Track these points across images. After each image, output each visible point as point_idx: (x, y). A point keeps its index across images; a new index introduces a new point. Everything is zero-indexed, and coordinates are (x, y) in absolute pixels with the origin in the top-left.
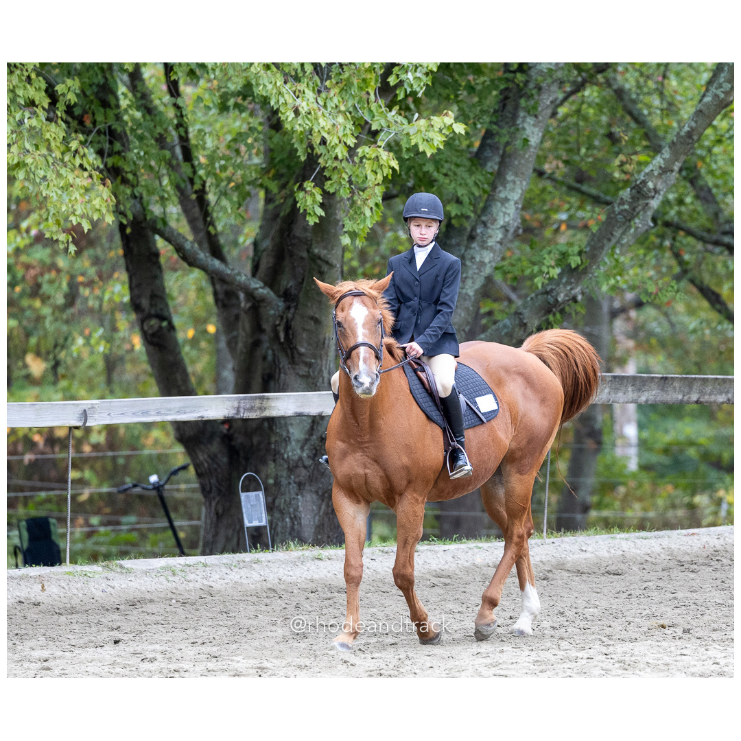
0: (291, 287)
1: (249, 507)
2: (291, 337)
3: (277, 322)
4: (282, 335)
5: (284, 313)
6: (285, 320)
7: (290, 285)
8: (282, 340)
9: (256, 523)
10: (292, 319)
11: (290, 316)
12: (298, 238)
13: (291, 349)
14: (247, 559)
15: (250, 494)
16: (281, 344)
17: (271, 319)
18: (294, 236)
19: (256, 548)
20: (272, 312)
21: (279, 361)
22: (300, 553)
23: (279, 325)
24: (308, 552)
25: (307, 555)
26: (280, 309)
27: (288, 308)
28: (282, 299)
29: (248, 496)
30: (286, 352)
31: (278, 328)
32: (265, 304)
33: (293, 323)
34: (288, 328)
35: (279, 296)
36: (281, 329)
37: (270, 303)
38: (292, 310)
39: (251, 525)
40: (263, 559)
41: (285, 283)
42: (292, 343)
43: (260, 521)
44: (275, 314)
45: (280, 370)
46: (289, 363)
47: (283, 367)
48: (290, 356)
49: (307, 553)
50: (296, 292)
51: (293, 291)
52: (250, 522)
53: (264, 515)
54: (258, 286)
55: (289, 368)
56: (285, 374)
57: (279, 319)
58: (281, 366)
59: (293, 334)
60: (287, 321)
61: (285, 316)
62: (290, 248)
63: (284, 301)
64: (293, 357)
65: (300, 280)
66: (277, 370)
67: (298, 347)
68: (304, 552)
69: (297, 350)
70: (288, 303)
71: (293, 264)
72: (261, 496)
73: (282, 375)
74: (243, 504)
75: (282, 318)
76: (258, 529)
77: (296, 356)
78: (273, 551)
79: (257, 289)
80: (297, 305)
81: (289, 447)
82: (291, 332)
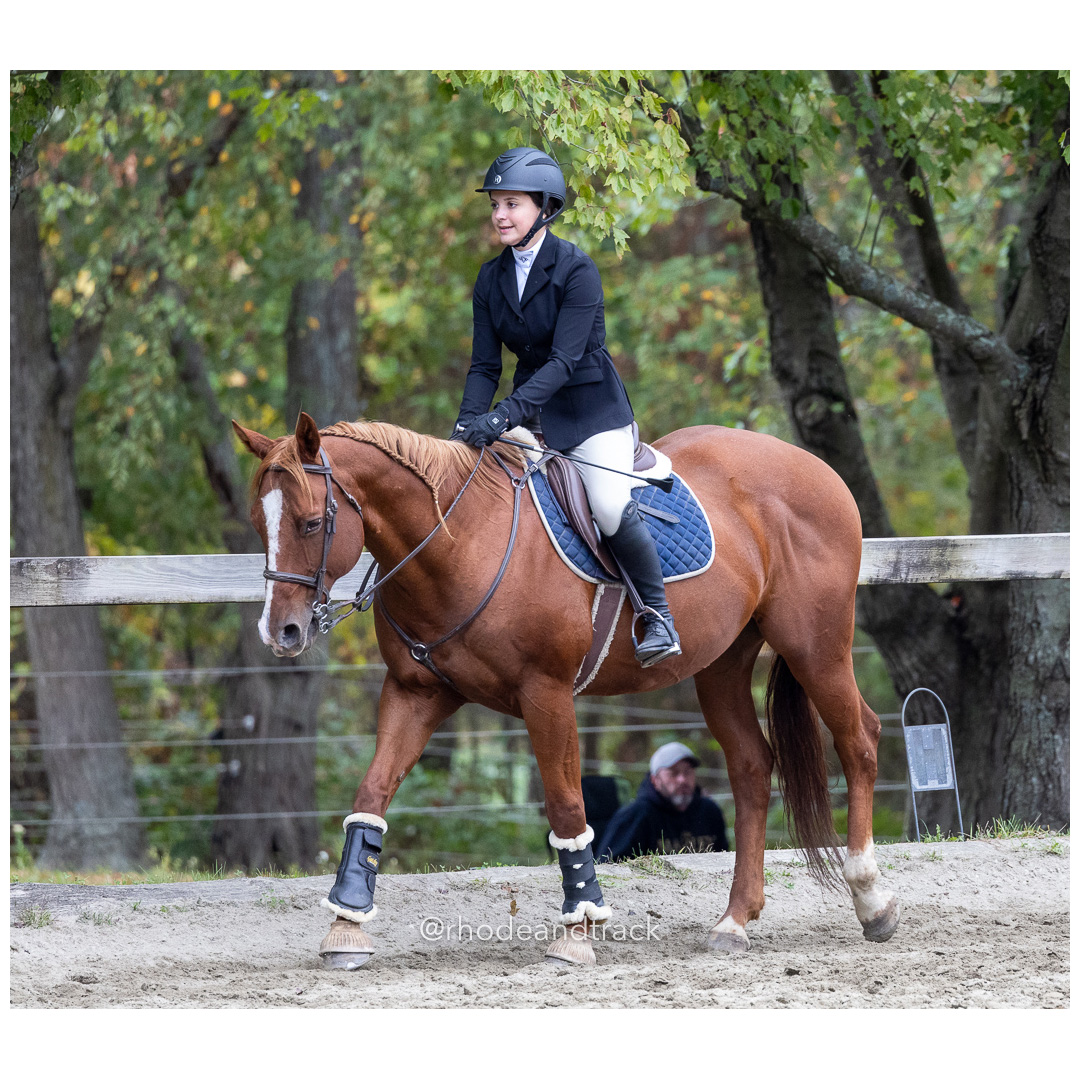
0: (1043, 333)
1: (921, 753)
2: (1042, 430)
3: (1016, 402)
4: (1024, 427)
5: (1028, 384)
6: (1029, 399)
7: (1040, 331)
8: (1025, 436)
9: (933, 785)
10: (1044, 397)
11: (1040, 389)
12: (1056, 239)
13: (1040, 452)
14: (914, 854)
15: (923, 728)
16: (1025, 442)
17: (1004, 395)
18: (1048, 236)
19: (934, 833)
20: (1006, 382)
21: (1018, 475)
22: (1017, 843)
23: (1019, 407)
24: (1033, 840)
25: (1030, 845)
26: (1021, 376)
27: (1037, 375)
28: (1026, 358)
29: (917, 734)
30: (1033, 459)
31: (1017, 413)
32: (992, 368)
33: (1044, 402)
34: (1035, 413)
35: (1019, 352)
36: (1022, 414)
37: (1001, 366)
38: (1044, 379)
39: (924, 788)
40: (944, 854)
41: (1032, 325)
42: (1043, 443)
43: (943, 780)
44: (1011, 386)
45: (1021, 492)
46: (1039, 480)
47: (1027, 487)
48: (1040, 468)
49: (1031, 842)
50: (1052, 343)
51: (1047, 343)
52: (923, 781)
53: (949, 769)
54: (979, 332)
55: (1038, 490)
56: (1031, 500)
57: (1020, 395)
58: (1023, 485)
59: (1045, 426)
60: (1035, 400)
61: (1029, 391)
62: (1040, 259)
63: (1030, 362)
64: (1045, 469)
65: (1061, 323)
66: (1016, 493)
67: (1054, 449)
68: (1024, 841)
69: (1053, 454)
70: (1036, 366)
71: (1047, 290)
72: (944, 732)
73: (1025, 503)
74: (909, 747)
75: (1024, 393)
76: (936, 794)
77: (1051, 466)
78: (966, 838)
79: (977, 338)
80: (1052, 370)
81: (1037, 641)
82: (1041, 421)
